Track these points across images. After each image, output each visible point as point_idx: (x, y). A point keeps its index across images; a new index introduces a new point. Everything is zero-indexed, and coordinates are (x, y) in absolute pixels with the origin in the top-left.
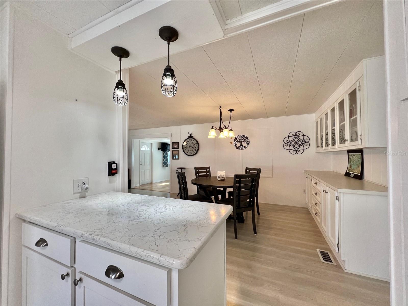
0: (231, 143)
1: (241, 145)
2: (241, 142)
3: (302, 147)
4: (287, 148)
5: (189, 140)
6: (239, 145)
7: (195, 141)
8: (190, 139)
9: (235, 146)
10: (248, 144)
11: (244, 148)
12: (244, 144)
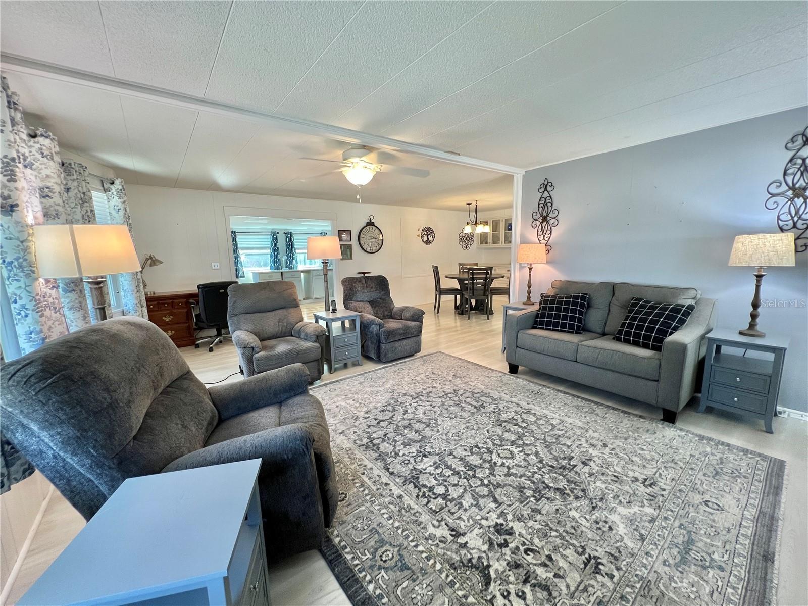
0: (418, 236)
1: (428, 239)
2: (428, 235)
3: (463, 243)
4: (461, 243)
5: (368, 227)
6: (425, 239)
7: (377, 229)
8: (370, 226)
9: (423, 240)
10: (434, 238)
11: (430, 242)
12: (431, 239)
